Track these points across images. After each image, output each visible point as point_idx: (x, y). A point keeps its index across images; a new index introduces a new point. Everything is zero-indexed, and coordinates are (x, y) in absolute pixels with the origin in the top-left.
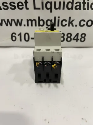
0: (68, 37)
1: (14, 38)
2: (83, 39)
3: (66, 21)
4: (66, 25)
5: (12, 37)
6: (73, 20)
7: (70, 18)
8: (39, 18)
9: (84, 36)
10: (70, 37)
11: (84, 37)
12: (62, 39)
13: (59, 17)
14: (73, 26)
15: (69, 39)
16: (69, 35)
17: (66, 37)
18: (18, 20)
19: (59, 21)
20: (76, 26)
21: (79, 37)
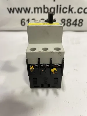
0: (68, 22)
1: (23, 24)
2: (80, 24)
3: (66, 8)
4: (66, 12)
5: (22, 22)
6: (73, 8)
7: (70, 6)
8: (44, 6)
9: (81, 21)
10: (70, 22)
11: (82, 23)
12: (63, 24)
13: (61, 5)
14: (72, 12)
15: (69, 24)
16: (69, 21)
17: (66, 22)
18: (27, 9)
19: (60, 8)
20: (75, 13)
21: (78, 22)
